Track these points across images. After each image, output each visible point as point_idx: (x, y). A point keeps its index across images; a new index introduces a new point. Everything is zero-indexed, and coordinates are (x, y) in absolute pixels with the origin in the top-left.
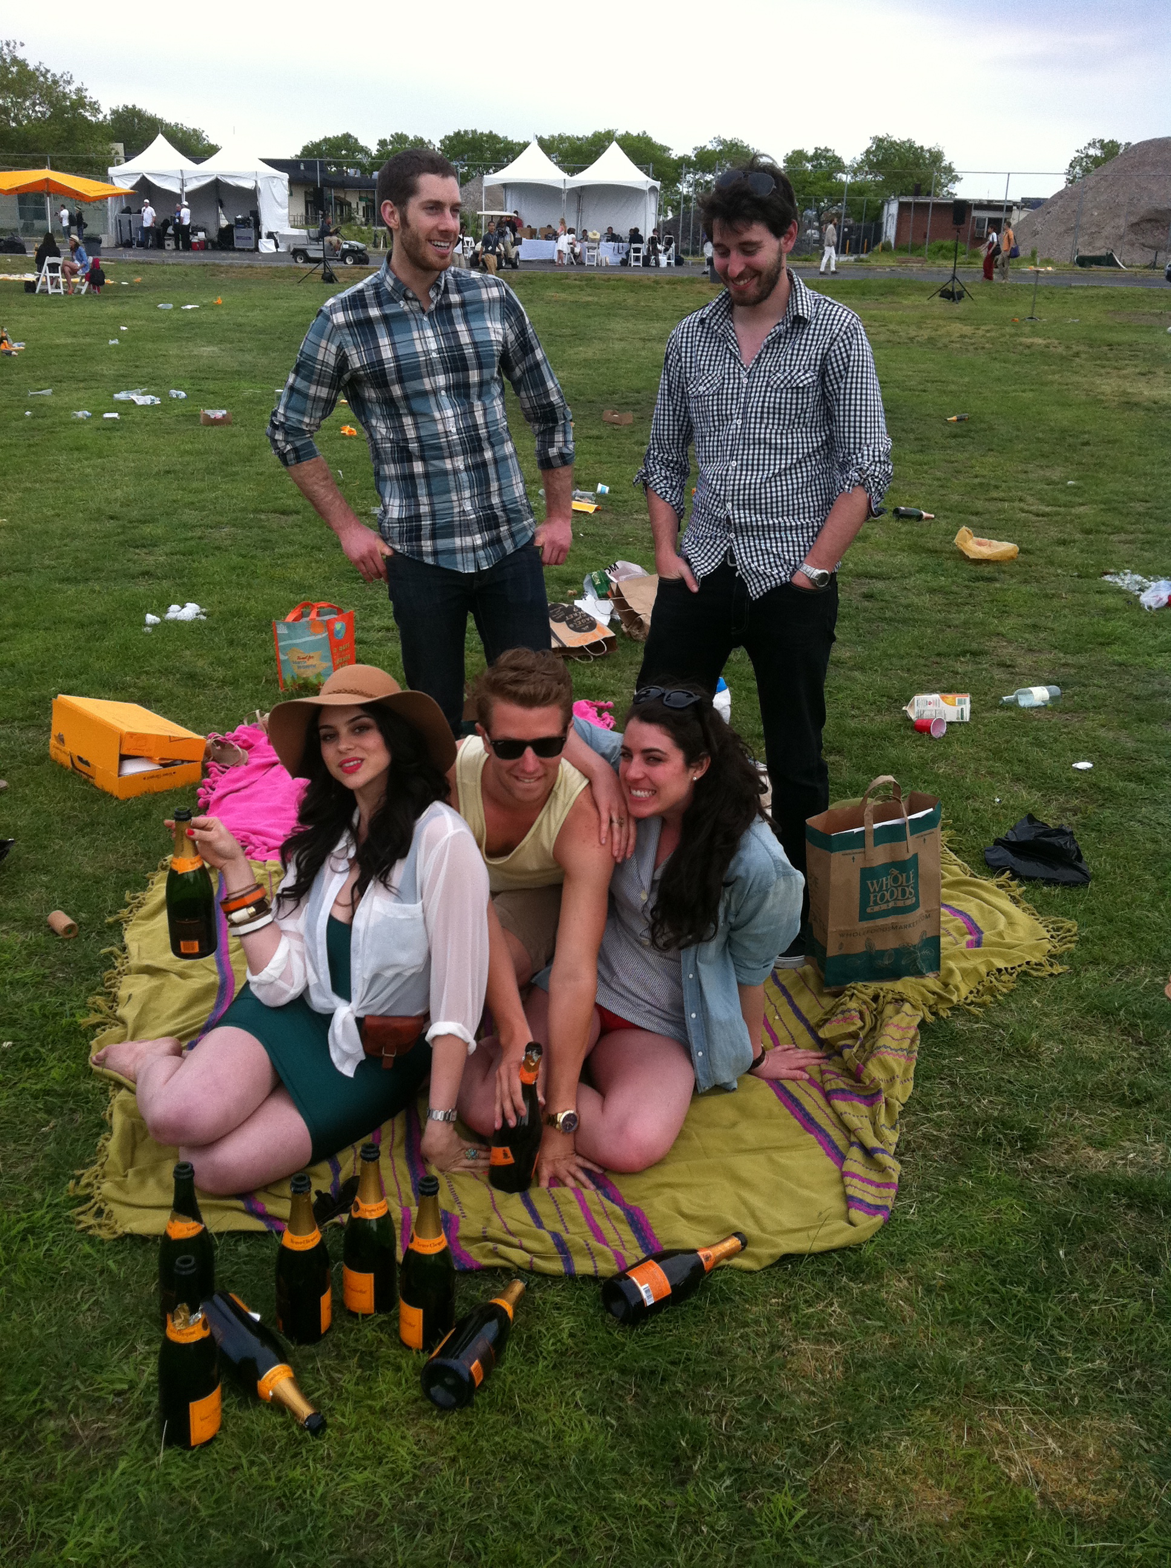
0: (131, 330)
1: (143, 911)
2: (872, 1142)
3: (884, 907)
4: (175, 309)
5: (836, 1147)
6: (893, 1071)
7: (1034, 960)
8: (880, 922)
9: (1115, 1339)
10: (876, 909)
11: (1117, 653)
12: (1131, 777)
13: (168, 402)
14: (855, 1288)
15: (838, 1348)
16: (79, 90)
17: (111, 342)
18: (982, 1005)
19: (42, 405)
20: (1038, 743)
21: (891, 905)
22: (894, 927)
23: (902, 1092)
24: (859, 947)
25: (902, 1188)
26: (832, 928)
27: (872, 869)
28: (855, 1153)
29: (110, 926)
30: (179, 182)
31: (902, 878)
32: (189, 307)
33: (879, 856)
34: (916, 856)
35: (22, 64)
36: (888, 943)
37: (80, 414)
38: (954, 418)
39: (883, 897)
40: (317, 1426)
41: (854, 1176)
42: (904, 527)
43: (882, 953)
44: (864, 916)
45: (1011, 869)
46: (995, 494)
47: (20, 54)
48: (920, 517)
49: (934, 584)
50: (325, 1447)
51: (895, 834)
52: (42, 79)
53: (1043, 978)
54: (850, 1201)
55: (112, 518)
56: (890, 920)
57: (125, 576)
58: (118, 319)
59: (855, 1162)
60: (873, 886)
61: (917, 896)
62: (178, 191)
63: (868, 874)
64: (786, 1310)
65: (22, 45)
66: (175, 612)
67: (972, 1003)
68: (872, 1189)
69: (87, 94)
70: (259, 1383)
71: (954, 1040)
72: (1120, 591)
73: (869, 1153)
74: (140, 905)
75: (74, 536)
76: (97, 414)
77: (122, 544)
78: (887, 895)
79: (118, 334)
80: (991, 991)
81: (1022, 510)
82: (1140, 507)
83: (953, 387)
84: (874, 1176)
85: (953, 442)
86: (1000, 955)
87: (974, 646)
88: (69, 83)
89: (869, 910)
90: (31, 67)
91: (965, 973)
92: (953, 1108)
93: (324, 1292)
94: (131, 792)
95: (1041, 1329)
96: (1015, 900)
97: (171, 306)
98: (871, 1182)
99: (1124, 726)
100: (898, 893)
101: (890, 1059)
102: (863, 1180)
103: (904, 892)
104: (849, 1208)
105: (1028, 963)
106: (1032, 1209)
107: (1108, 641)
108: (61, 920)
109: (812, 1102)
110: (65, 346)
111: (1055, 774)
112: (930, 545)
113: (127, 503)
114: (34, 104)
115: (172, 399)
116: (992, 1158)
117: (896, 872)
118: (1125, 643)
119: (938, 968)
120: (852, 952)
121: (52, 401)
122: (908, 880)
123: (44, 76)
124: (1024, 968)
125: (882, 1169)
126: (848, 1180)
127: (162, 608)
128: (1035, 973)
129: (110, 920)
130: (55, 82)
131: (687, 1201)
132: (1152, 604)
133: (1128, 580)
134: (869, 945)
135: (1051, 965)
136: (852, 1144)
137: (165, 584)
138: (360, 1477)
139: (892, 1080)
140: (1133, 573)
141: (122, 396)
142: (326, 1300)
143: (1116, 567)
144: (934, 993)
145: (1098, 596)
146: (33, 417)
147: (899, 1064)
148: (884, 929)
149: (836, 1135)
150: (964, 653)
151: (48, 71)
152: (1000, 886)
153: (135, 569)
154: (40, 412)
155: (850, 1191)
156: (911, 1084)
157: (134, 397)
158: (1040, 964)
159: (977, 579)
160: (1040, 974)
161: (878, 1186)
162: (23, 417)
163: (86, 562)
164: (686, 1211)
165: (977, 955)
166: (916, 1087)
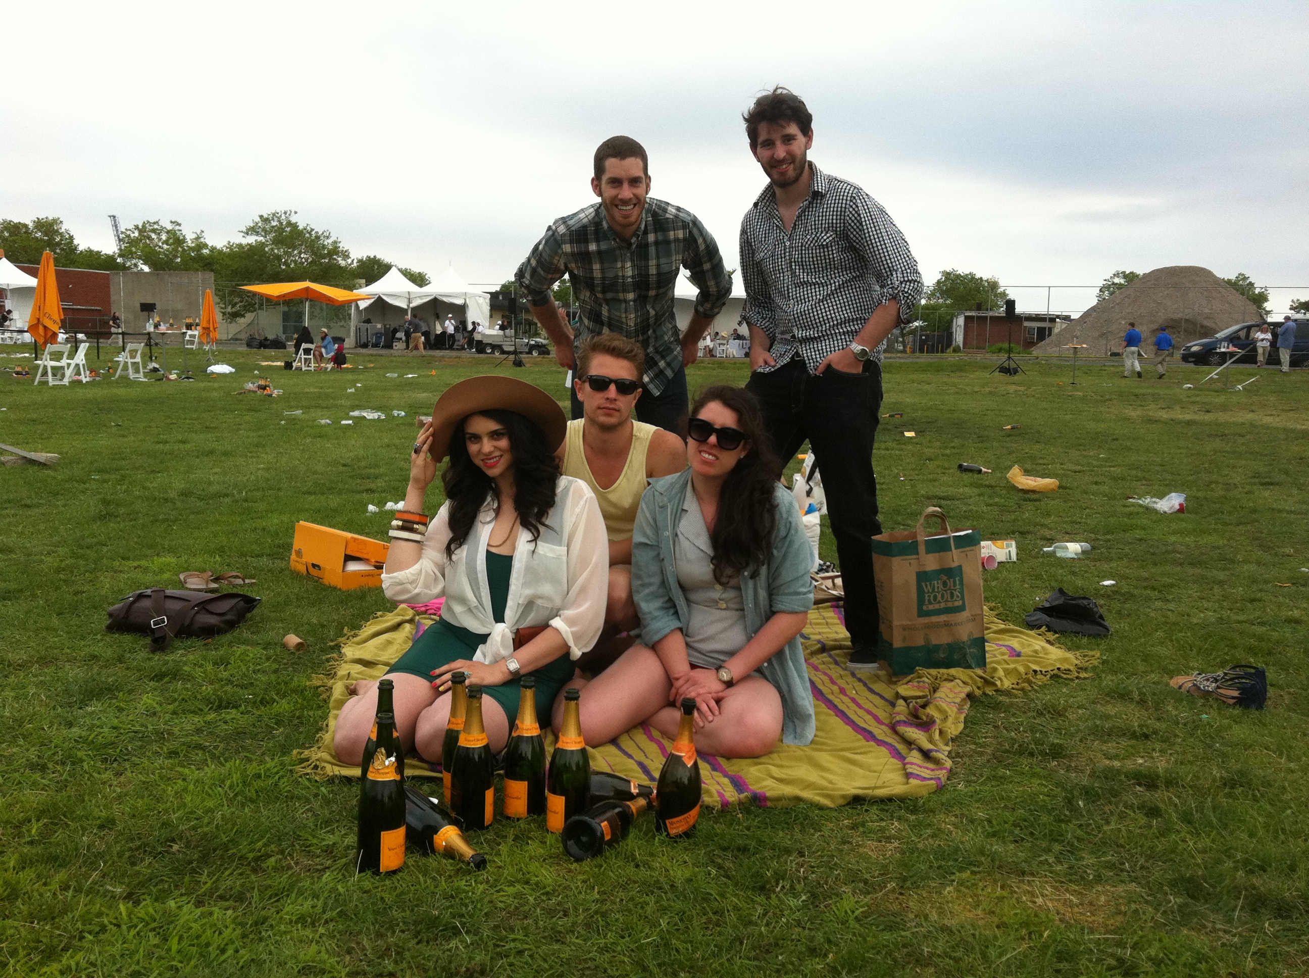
0: (364, 386)
1: (355, 639)
2: (927, 746)
3: (937, 606)
4: (398, 377)
5: (900, 753)
6: (946, 712)
7: (1063, 668)
8: (934, 619)
9: (1122, 846)
10: (931, 607)
11: (1138, 533)
12: (1145, 588)
13: (390, 418)
14: (912, 818)
15: (896, 844)
16: (335, 242)
17: (349, 391)
18: (1023, 689)
19: (294, 419)
20: (1074, 573)
21: (943, 605)
22: (947, 625)
23: (954, 728)
24: (920, 642)
25: (951, 773)
26: (896, 623)
27: (925, 573)
28: (915, 753)
29: (332, 648)
30: (406, 300)
31: (950, 583)
32: (410, 376)
33: (931, 563)
34: (960, 567)
35: (294, 226)
36: (941, 638)
37: (323, 422)
38: (1009, 427)
39: (935, 597)
40: (480, 863)
41: (912, 764)
42: (966, 477)
43: (937, 647)
44: (922, 613)
45: (1047, 626)
46: (1041, 461)
47: (293, 219)
48: (980, 471)
49: (991, 501)
50: (483, 875)
51: (941, 546)
52: (307, 235)
53: (1072, 680)
54: (908, 775)
55: (344, 465)
56: (942, 618)
57: (353, 492)
58: (357, 381)
59: (915, 757)
60: (927, 588)
61: (963, 599)
62: (406, 307)
63: (922, 577)
64: (854, 827)
65: (296, 213)
66: (390, 505)
67: (1013, 688)
68: (929, 772)
69: (341, 245)
70: (435, 836)
71: (997, 707)
72: (1141, 506)
73: (926, 755)
74: (355, 635)
75: (315, 472)
76: (336, 422)
77: (350, 477)
78: (939, 596)
79: (355, 386)
80: (1029, 682)
81: (1063, 469)
82: (1160, 468)
83: (1008, 413)
84: (931, 766)
85: (1008, 439)
86: (1036, 663)
87: (1021, 529)
88: (328, 238)
89: (925, 608)
90: (301, 228)
91: (1008, 672)
92: (995, 737)
93: (489, 788)
94: (352, 586)
95: (1063, 841)
96: (1048, 642)
97: (396, 375)
98: (927, 768)
99: (1142, 567)
100: (947, 596)
101: (944, 705)
102: (921, 767)
103: (952, 594)
104: (908, 779)
105: (1059, 669)
106: (1057, 785)
107: (1132, 527)
108: (293, 639)
109: (879, 731)
110: (314, 393)
111: (1085, 587)
112: (987, 483)
113: (358, 459)
114: (300, 253)
115: (394, 417)
116: (1025, 762)
117: (945, 578)
118: (1144, 529)
119: (985, 665)
120: (913, 645)
121: (303, 416)
122: (955, 585)
123: (310, 233)
124: (1056, 672)
125: (936, 761)
126: (908, 766)
127: (381, 503)
128: (1065, 676)
129: (332, 644)
130: (318, 238)
131: (775, 771)
132: (1166, 509)
133: (1147, 501)
134: (927, 640)
135: (1078, 673)
136: (911, 750)
137: (383, 495)
138: (511, 890)
139: (946, 719)
140: (1152, 497)
141: (356, 413)
142: (489, 795)
143: (1136, 494)
144: (981, 677)
145: (1123, 509)
146: (287, 424)
147: (952, 711)
148: (937, 626)
149: (901, 747)
150: (1013, 533)
151: (312, 230)
152: (1040, 635)
153: (359, 488)
154: (293, 421)
155: (909, 770)
156: (962, 726)
157: (365, 414)
158: (1069, 670)
159: (1025, 500)
160: (1069, 676)
161: (933, 770)
162: (279, 424)
163: (324, 484)
164: (776, 776)
165: (1016, 662)
166: (965, 728)
